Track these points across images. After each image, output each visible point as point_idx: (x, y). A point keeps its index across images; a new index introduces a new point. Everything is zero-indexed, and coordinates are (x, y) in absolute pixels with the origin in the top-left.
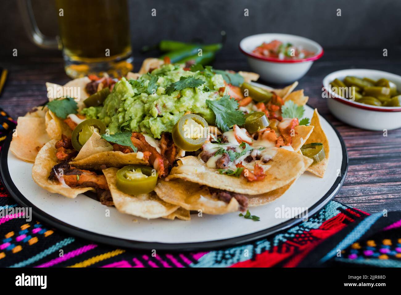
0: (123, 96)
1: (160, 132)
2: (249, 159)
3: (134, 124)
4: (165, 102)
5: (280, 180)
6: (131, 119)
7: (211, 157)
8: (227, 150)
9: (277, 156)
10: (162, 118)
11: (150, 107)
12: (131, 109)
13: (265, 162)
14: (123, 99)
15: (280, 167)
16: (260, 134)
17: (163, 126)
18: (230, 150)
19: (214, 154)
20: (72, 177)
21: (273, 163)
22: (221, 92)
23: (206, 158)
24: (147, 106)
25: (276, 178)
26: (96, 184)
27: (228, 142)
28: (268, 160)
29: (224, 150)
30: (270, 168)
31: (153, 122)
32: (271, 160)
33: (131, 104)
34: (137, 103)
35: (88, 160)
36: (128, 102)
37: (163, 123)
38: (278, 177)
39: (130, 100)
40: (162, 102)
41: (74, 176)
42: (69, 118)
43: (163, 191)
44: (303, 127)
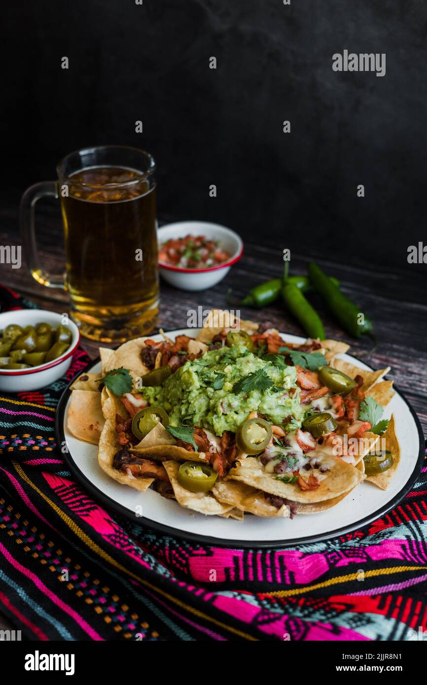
0: (188, 388)
1: (222, 431)
2: (308, 467)
3: (197, 419)
4: (231, 401)
5: (331, 492)
6: (194, 413)
7: (270, 460)
8: (287, 456)
9: (335, 467)
10: (226, 417)
11: (215, 404)
12: (196, 402)
13: (323, 472)
14: (187, 390)
15: (335, 479)
16: (325, 439)
17: (227, 425)
18: (289, 456)
19: (274, 458)
20: (135, 467)
21: (330, 473)
22: (291, 394)
23: (265, 461)
24: (212, 402)
25: (329, 489)
26: (156, 475)
27: (290, 446)
28: (325, 470)
29: (284, 456)
30: (326, 479)
31: (217, 420)
32: (328, 470)
33: (196, 397)
34: (202, 397)
35: (150, 450)
36: (193, 395)
37: (227, 422)
38: (331, 488)
39: (195, 393)
40: (228, 401)
41: (137, 465)
42: (125, 397)
43: (220, 490)
44: (371, 434)
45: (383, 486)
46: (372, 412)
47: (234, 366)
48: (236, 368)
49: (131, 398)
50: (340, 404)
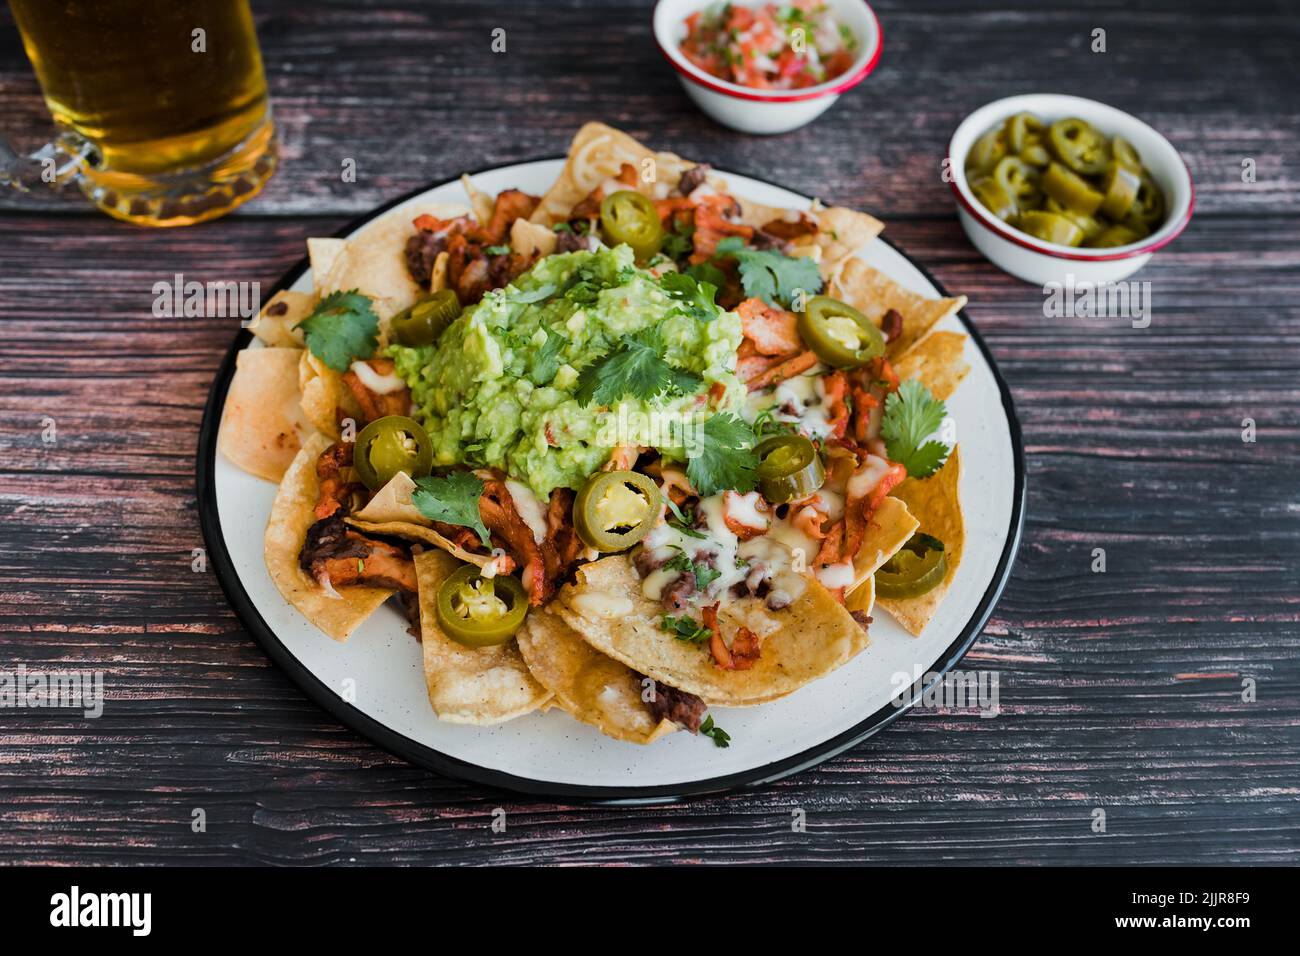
0: (475, 373)
1: (549, 489)
2: (740, 590)
3: (493, 454)
4: (568, 421)
5: (786, 674)
6: (487, 440)
7: (655, 569)
8: (695, 561)
9: (801, 602)
10: (558, 456)
11: (533, 425)
12: (493, 413)
13: (773, 609)
14: (475, 380)
15: (800, 637)
16: (792, 509)
17: (559, 475)
18: (700, 563)
19: (665, 564)
20: (349, 563)
21: (790, 618)
22: (714, 398)
23: (645, 569)
24: (526, 418)
25: (780, 665)
26: (400, 584)
27: (706, 526)
28: (778, 606)
29: (687, 560)
30: (778, 632)
31: (537, 463)
32: (786, 608)
33: (493, 397)
34: (507, 402)
36: (487, 392)
37: (559, 468)
38: (788, 665)
39: (491, 389)
40: (563, 420)
41: (353, 561)
42: (354, 374)
43: (535, 641)
44: (900, 506)
45: (913, 626)
46: (911, 418)
47: (591, 312)
48: (594, 320)
49: (364, 373)
50: (840, 397)
